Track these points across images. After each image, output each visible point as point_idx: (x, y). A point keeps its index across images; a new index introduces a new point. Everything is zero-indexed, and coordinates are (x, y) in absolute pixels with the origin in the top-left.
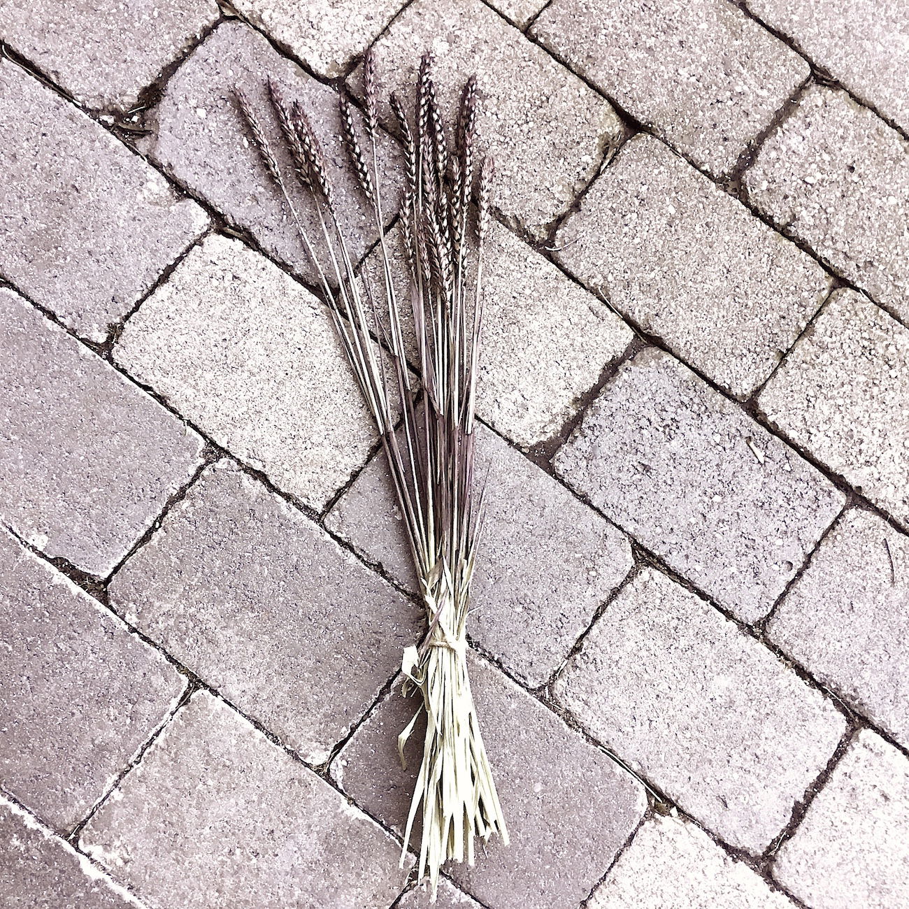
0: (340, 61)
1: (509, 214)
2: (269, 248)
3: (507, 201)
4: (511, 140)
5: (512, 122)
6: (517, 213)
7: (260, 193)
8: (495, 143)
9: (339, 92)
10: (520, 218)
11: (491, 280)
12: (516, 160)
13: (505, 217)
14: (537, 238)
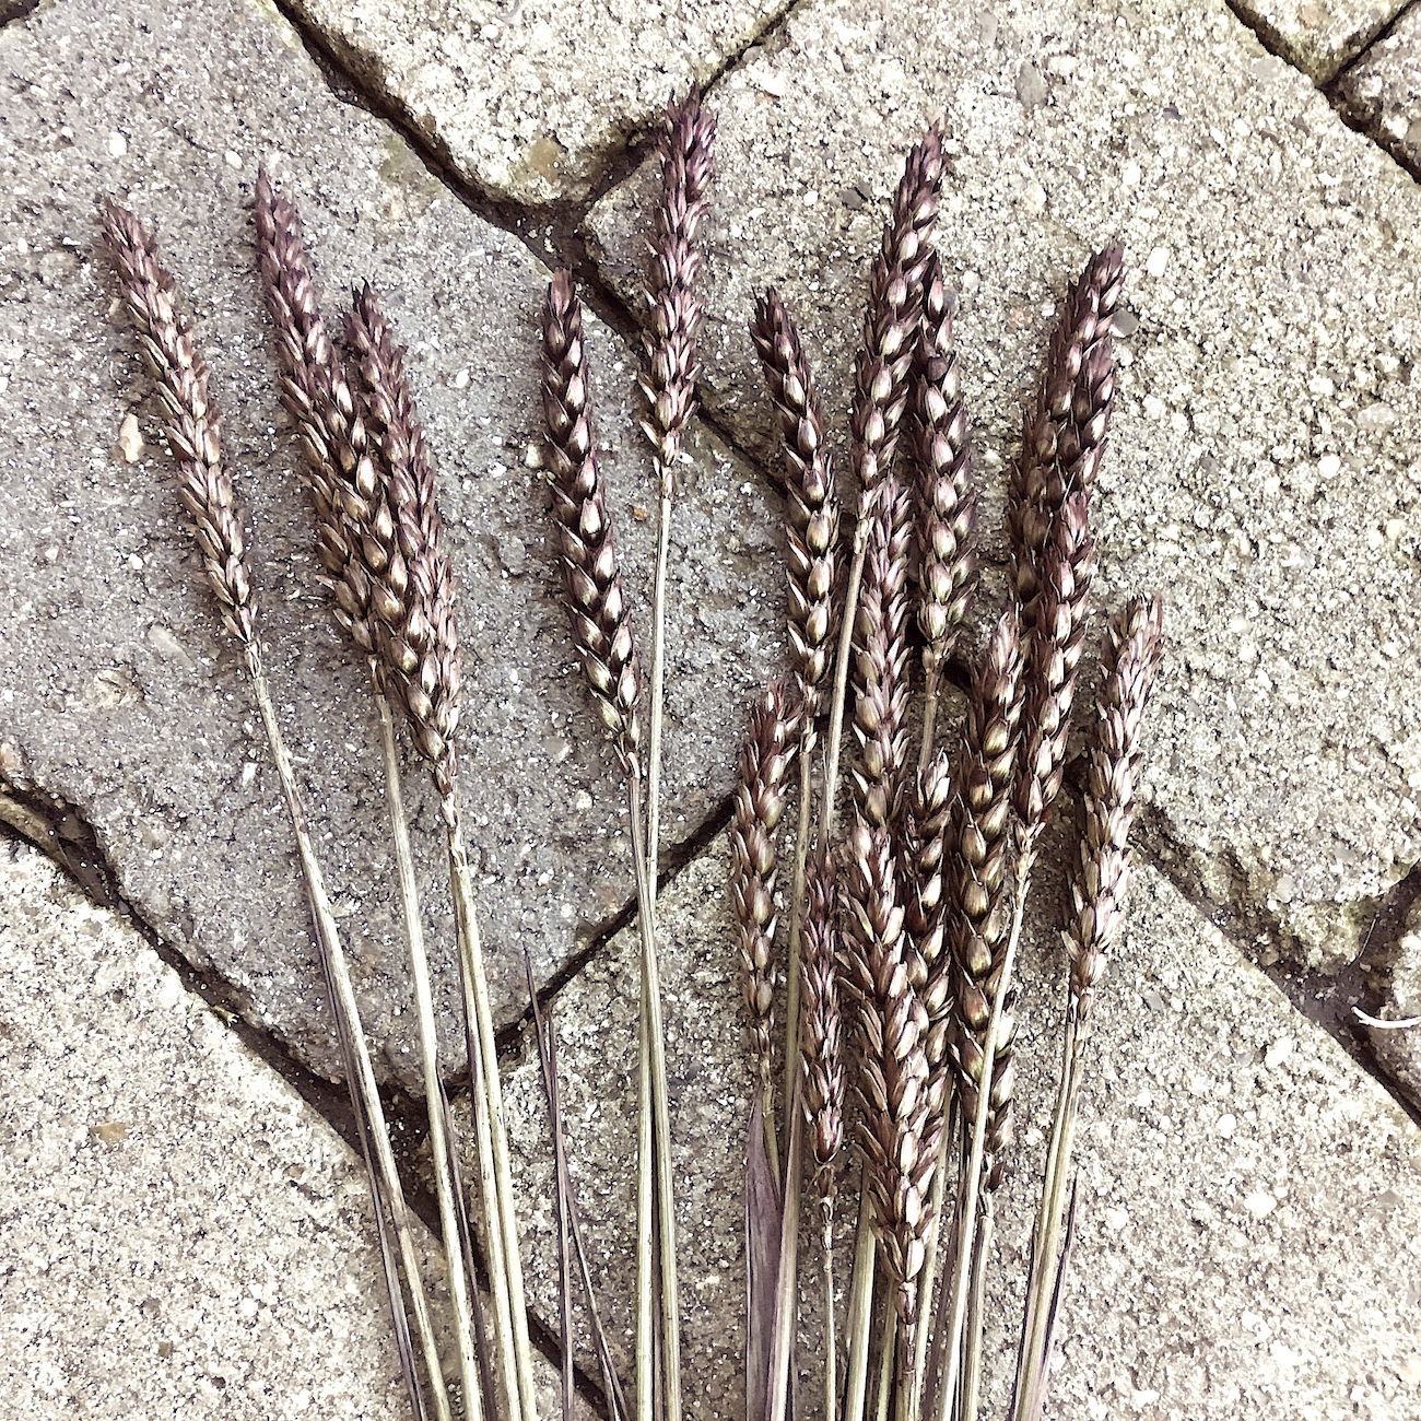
0: (574, 139)
1: (1203, 842)
2: (158, 903)
3: (1204, 788)
4: (1240, 524)
5: (1250, 450)
6: (1240, 841)
7: (159, 659)
8: (1172, 531)
9: (551, 263)
10: (1248, 861)
11: (1102, 1130)
12: (1255, 610)
13: (1183, 852)
14: (1314, 957)
